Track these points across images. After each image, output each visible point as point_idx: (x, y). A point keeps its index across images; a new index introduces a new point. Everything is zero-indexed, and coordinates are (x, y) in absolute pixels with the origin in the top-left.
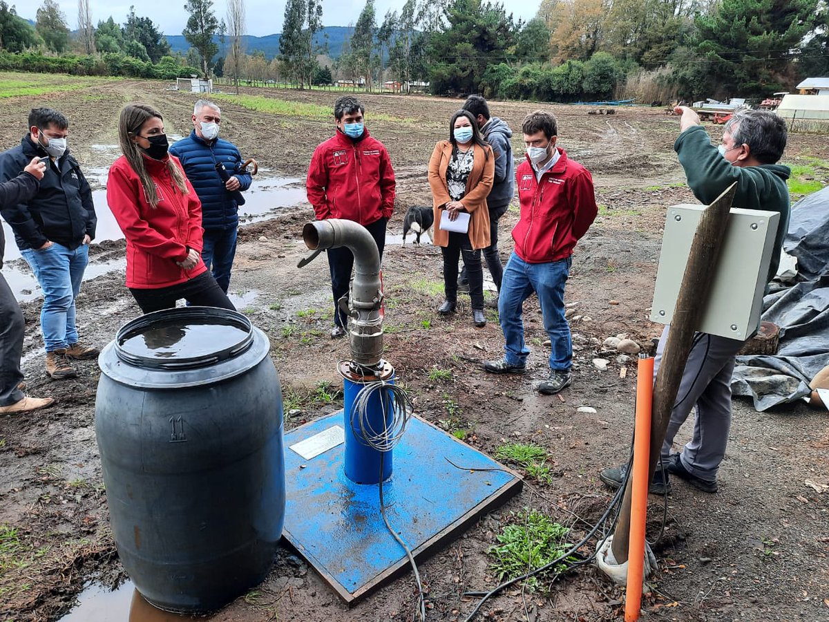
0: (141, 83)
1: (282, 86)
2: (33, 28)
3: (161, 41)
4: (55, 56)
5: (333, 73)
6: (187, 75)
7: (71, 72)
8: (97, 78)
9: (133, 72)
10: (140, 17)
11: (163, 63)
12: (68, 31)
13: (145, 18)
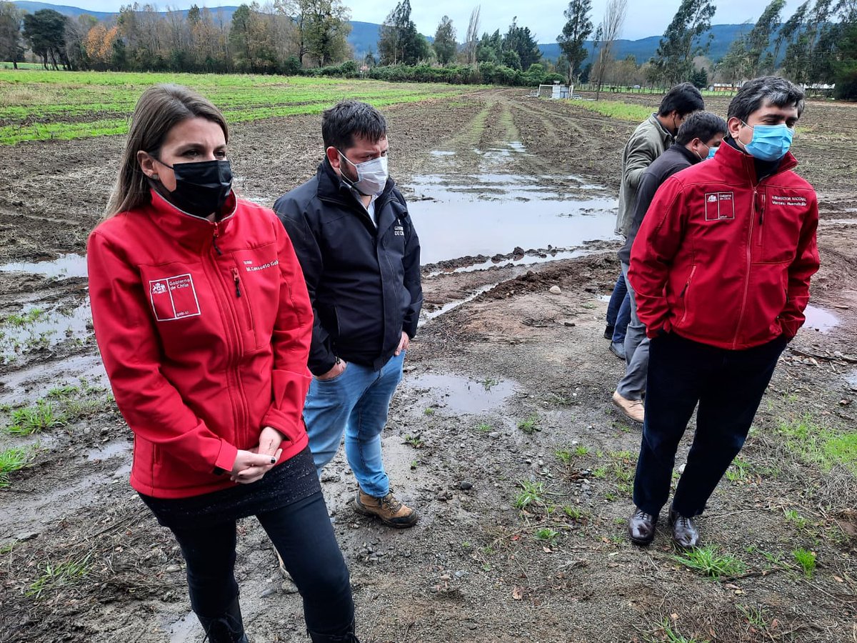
0: (508, 90)
1: (647, 91)
2: (429, 45)
3: (535, 50)
4: (441, 67)
5: (710, 75)
6: (550, 82)
7: (450, 81)
8: (471, 87)
9: (503, 80)
10: (520, 27)
11: (531, 71)
12: (455, 44)
13: (524, 29)
